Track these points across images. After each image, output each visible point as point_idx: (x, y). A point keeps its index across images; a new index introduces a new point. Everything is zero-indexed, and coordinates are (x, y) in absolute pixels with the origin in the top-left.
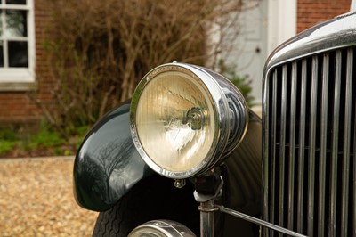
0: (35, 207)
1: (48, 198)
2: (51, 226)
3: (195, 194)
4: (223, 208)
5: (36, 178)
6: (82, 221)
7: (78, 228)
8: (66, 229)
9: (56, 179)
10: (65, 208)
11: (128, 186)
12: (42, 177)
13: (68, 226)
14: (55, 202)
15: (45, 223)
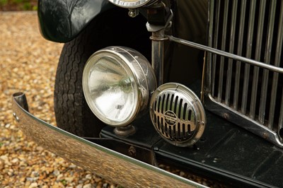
0: (9, 53)
1: (20, 46)
2: (24, 68)
3: (148, 25)
4: (172, 38)
5: (8, 29)
6: (51, 65)
7: (47, 70)
8: (37, 71)
9: (26, 30)
10: (36, 54)
11: (87, 21)
12: (14, 28)
13: (38, 68)
14: (26, 49)
15: (18, 65)
